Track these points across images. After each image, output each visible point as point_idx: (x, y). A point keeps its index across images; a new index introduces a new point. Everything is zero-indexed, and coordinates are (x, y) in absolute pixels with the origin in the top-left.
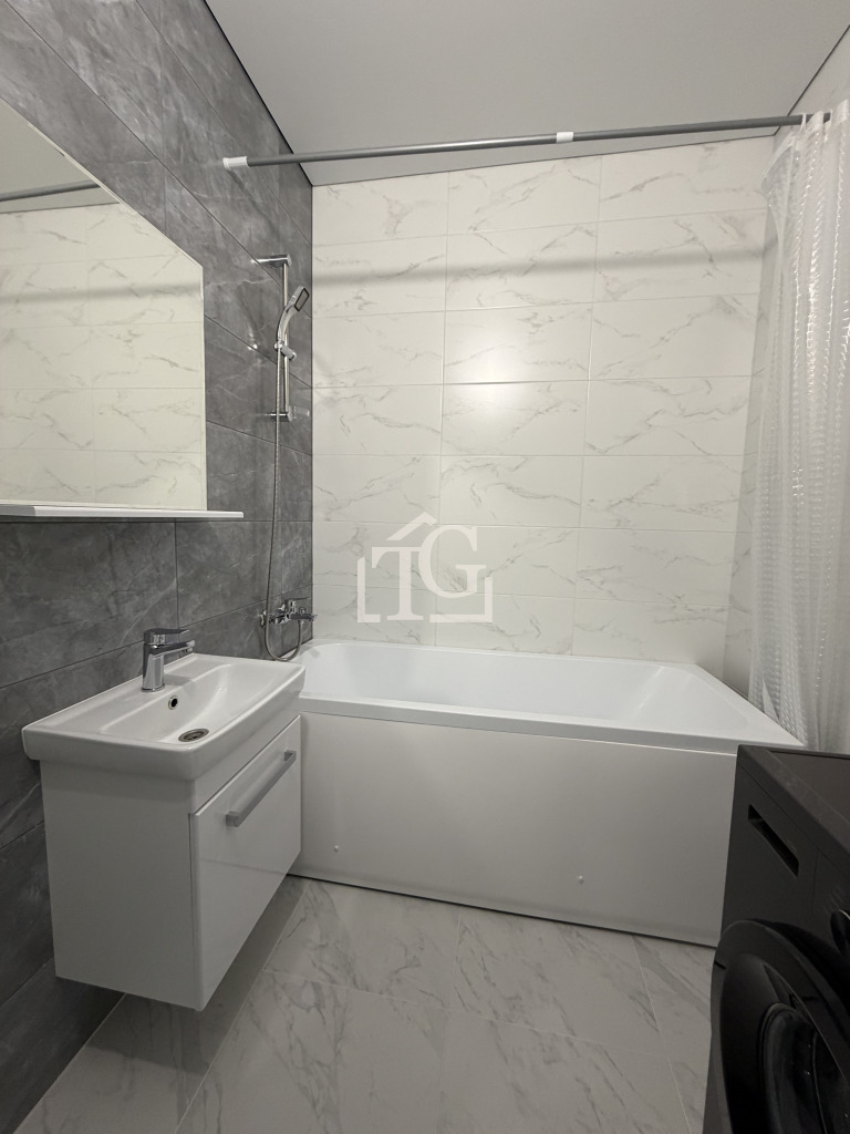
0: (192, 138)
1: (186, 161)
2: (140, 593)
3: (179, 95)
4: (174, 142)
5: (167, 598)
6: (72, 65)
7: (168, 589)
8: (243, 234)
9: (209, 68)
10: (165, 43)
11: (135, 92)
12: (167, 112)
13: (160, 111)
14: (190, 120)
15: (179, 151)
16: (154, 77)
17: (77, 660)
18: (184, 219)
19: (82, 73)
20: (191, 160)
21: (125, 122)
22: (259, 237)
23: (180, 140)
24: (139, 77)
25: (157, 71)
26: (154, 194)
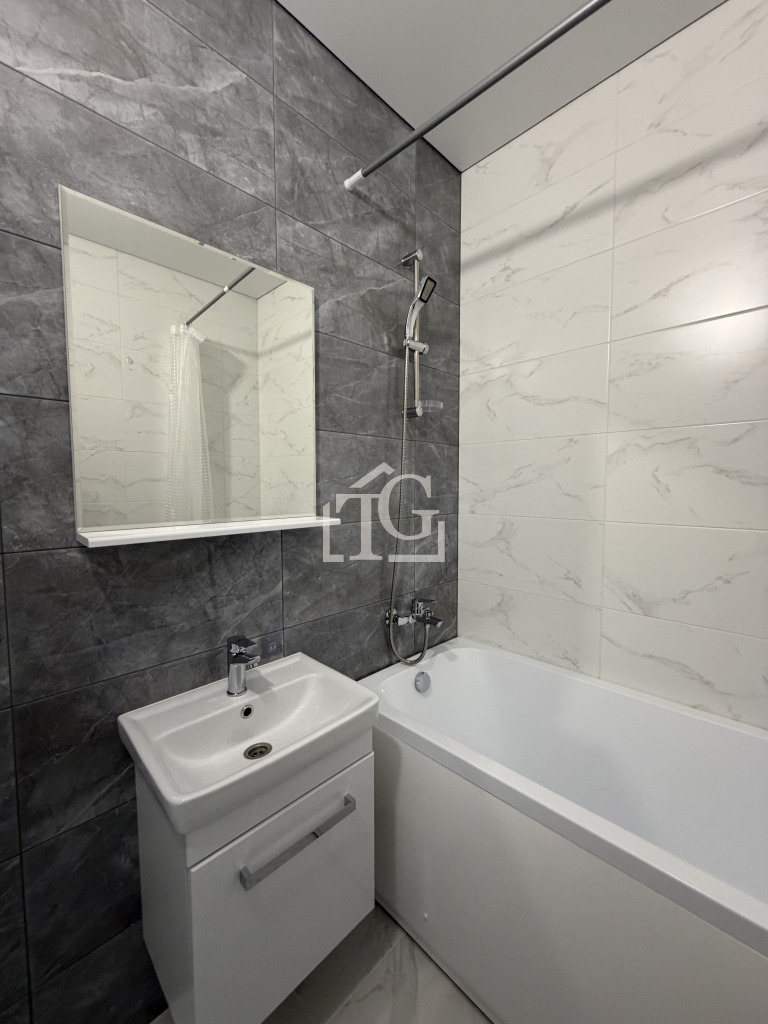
0: (308, 174)
1: (301, 196)
2: (240, 597)
3: (294, 141)
4: (287, 185)
5: (271, 600)
6: (182, 154)
7: (272, 593)
8: (369, 245)
9: (329, 105)
10: (279, 100)
11: (246, 155)
12: (281, 161)
13: (272, 161)
14: (307, 159)
15: (293, 191)
16: (266, 134)
17: (174, 658)
18: (297, 250)
19: (191, 158)
20: (306, 194)
21: (234, 184)
22: (389, 243)
23: (294, 180)
24: (250, 140)
25: (270, 128)
26: (264, 237)
